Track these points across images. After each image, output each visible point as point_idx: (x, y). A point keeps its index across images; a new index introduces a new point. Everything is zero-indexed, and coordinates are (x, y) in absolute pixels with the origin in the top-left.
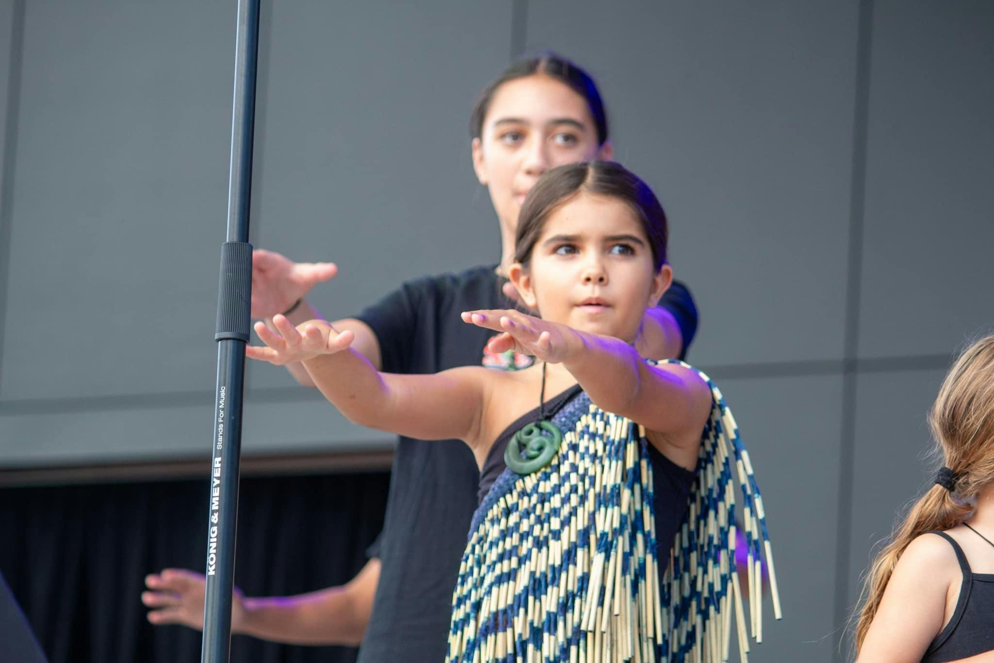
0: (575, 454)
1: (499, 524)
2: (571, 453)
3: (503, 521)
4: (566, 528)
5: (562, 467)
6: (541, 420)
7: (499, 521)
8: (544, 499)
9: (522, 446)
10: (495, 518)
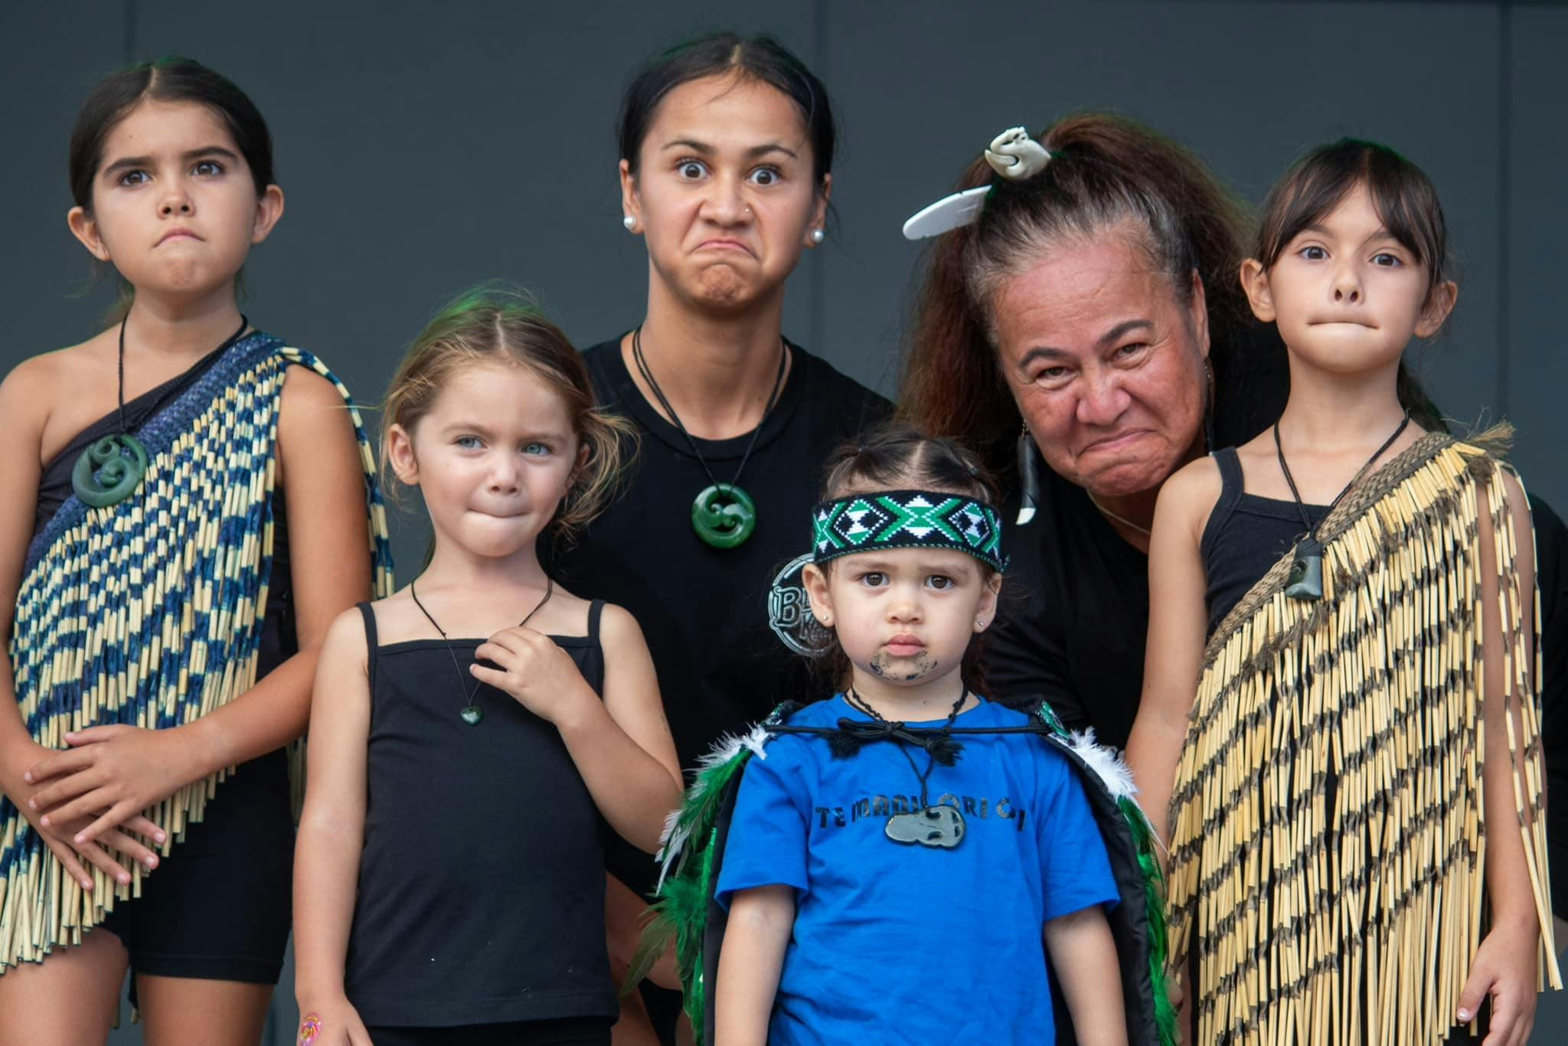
0: (167, 485)
1: (63, 567)
2: (162, 483)
3: (68, 563)
4: (151, 586)
5: (148, 500)
6: (122, 433)
7: (63, 564)
8: (120, 541)
9: (96, 466)
10: (58, 557)
